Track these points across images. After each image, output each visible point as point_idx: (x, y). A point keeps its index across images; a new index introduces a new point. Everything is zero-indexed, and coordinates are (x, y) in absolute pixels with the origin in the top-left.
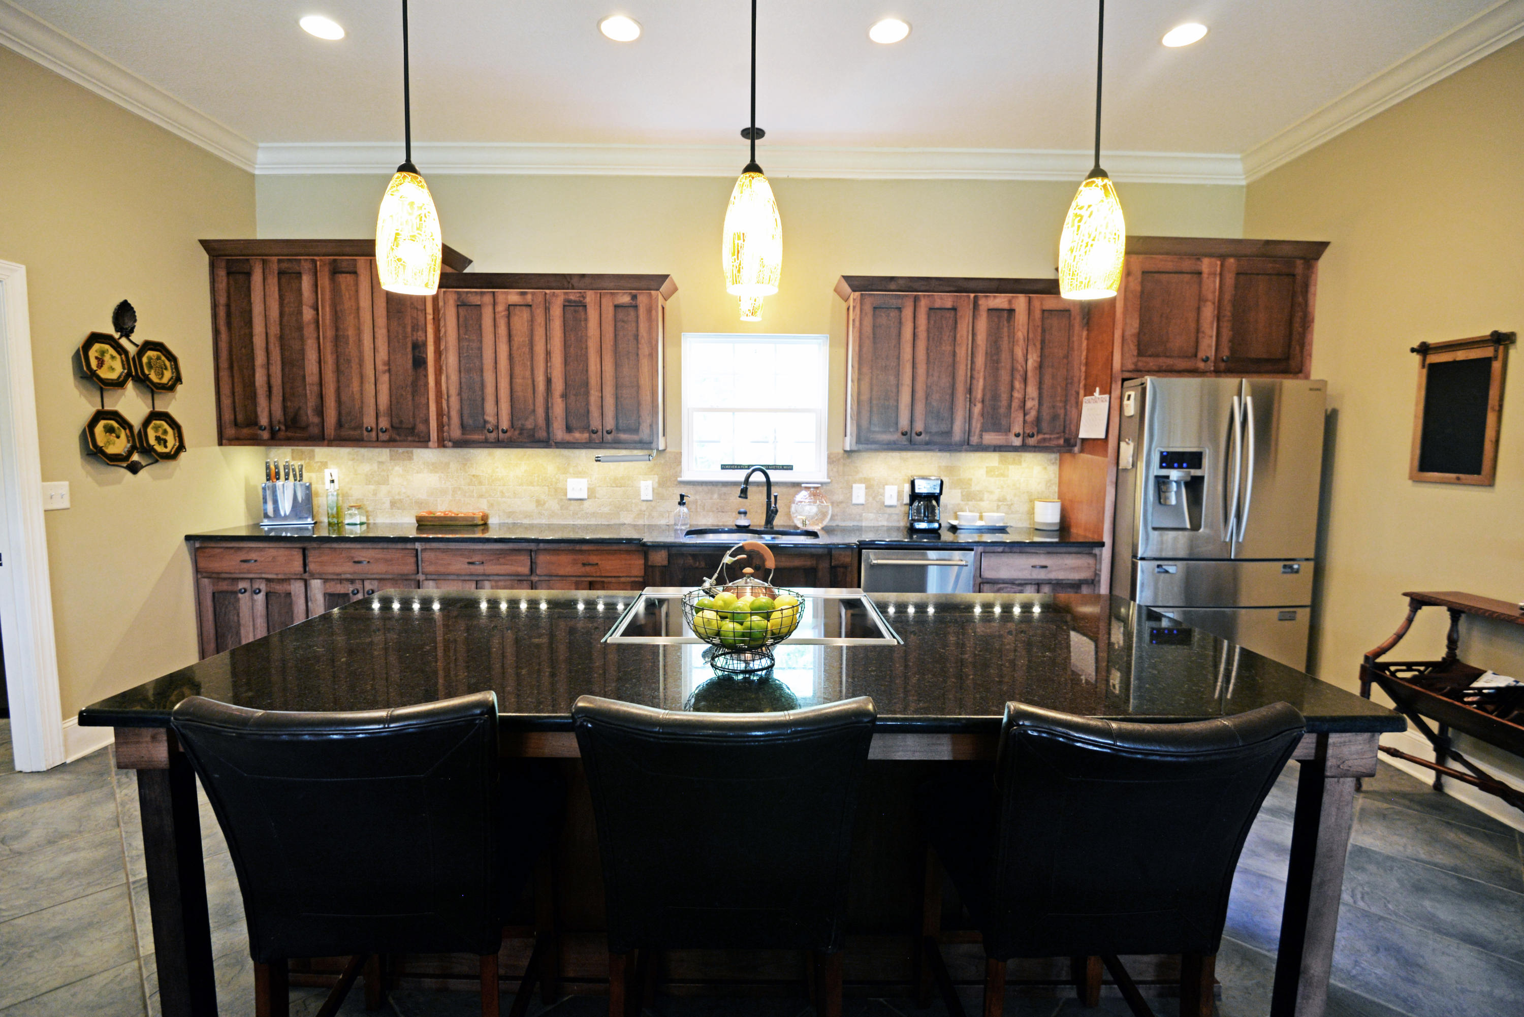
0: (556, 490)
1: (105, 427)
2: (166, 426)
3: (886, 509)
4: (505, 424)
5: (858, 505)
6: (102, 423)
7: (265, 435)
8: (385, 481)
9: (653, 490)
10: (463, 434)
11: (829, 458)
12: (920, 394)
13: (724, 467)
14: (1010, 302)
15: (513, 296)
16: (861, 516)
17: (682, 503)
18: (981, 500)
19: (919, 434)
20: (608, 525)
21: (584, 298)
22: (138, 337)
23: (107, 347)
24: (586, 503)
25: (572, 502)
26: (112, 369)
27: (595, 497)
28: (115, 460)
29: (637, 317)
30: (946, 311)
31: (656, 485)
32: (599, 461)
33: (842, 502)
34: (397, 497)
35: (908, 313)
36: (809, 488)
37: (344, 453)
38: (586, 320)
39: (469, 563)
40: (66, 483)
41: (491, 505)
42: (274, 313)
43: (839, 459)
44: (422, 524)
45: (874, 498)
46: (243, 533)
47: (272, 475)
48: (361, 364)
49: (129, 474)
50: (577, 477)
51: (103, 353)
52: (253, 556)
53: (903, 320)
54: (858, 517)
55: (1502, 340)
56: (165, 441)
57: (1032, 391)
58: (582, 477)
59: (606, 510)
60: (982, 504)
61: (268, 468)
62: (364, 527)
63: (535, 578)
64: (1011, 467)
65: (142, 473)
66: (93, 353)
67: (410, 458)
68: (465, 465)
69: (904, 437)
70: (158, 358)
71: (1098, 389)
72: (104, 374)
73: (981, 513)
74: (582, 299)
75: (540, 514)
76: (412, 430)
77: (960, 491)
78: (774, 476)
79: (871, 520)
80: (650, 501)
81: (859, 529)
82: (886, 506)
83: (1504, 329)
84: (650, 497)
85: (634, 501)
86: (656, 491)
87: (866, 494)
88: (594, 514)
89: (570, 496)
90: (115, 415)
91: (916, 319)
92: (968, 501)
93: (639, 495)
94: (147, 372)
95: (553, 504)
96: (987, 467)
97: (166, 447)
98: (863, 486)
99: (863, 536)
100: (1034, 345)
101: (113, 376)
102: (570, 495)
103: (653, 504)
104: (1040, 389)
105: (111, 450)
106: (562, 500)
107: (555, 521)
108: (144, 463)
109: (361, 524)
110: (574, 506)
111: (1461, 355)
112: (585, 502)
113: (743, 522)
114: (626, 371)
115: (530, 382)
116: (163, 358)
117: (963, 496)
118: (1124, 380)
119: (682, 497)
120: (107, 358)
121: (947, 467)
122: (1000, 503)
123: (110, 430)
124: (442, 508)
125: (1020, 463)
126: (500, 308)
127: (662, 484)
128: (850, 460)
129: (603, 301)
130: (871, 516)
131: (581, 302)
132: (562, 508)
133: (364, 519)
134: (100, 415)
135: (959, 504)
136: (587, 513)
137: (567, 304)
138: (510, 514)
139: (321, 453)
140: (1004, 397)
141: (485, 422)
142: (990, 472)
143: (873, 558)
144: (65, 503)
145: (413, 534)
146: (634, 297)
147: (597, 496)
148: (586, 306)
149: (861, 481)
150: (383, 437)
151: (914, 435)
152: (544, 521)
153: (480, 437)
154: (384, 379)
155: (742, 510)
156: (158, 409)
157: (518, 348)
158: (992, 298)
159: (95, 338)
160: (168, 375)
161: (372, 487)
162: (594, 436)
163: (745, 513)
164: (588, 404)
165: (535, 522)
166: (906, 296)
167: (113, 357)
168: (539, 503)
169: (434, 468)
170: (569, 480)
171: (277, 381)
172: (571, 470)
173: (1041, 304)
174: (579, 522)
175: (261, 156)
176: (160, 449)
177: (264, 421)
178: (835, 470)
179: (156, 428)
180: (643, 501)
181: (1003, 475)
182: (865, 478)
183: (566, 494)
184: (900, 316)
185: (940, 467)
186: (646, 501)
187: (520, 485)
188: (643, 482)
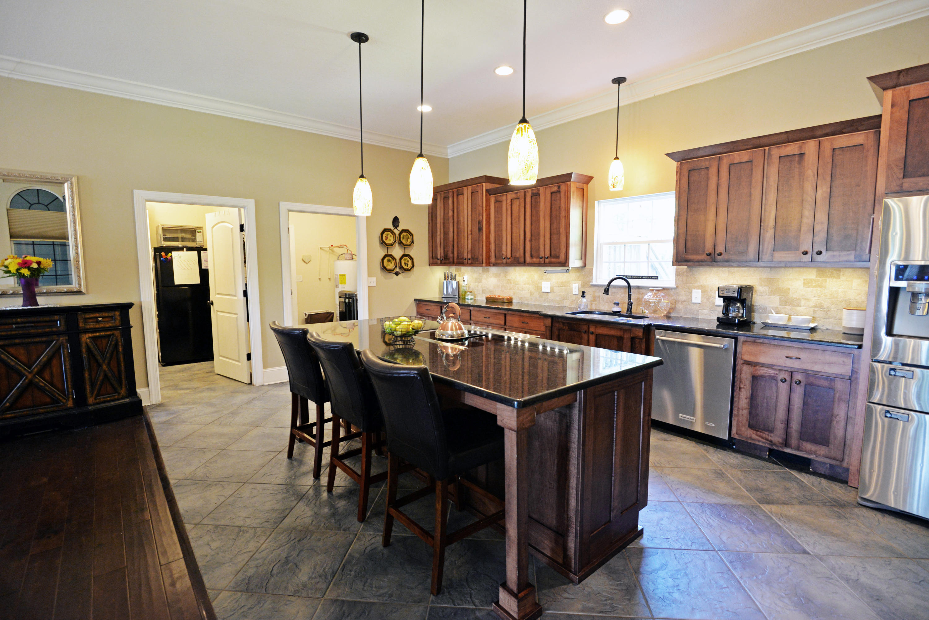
0: (538, 287)
1: (387, 260)
2: (408, 259)
3: (716, 307)
4: (509, 256)
5: (696, 303)
6: (387, 258)
7: (439, 262)
8: (480, 281)
9: (579, 288)
10: (495, 260)
11: (676, 271)
12: (722, 226)
14: (800, 147)
15: (513, 195)
16: (698, 311)
17: (583, 296)
18: (798, 305)
19: (720, 254)
20: (558, 307)
21: (539, 191)
22: (400, 228)
23: (389, 233)
24: (550, 294)
25: (544, 293)
26: (390, 240)
28: (390, 271)
29: (560, 197)
30: (744, 164)
31: (580, 286)
32: (546, 273)
33: (684, 301)
34: (484, 288)
35: (713, 170)
36: (653, 290)
37: (469, 268)
38: (540, 202)
39: (485, 317)
40: (375, 278)
41: (514, 294)
42: (442, 214)
43: (684, 273)
44: (488, 300)
45: (708, 300)
46: (437, 300)
47: (446, 277)
48: (464, 232)
49: (395, 276)
50: (547, 281)
51: (388, 235)
52: (429, 308)
53: (710, 175)
54: (696, 312)
56: (408, 264)
57: (822, 216)
58: (548, 281)
59: (557, 298)
60: (798, 308)
61: (445, 275)
62: (472, 301)
63: (506, 327)
64: (828, 280)
65: (400, 276)
66: (384, 235)
67: (488, 272)
68: (505, 274)
69: (709, 257)
70: (407, 235)
72: (388, 242)
73: (790, 316)
75: (532, 299)
76: (477, 259)
77: (778, 297)
78: (633, 282)
79: (705, 315)
81: (697, 320)
82: (716, 306)
84: (578, 293)
85: (570, 295)
87: (702, 297)
88: (553, 301)
90: (391, 256)
91: (720, 173)
92: (786, 305)
93: (571, 291)
94: (402, 240)
95: (536, 295)
96: (804, 280)
97: (408, 266)
98: (700, 291)
99: (699, 325)
100: (824, 178)
101: (390, 242)
102: (543, 290)
103: (579, 296)
105: (388, 267)
106: (540, 292)
107: (537, 303)
108: (400, 272)
109: (471, 299)
110: (545, 296)
113: (616, 309)
114: (555, 226)
115: (518, 235)
116: (408, 235)
117: (781, 301)
120: (389, 236)
121: (768, 279)
122: (816, 309)
123: (389, 261)
124: (498, 293)
125: (839, 277)
126: (509, 201)
127: (583, 286)
128: (691, 273)
129: (547, 191)
130: (706, 312)
131: (538, 193)
132: (540, 296)
133: (472, 297)
134: (385, 256)
135: (777, 308)
136: (550, 300)
137: (532, 195)
138: (521, 298)
139: (463, 269)
141: (503, 254)
142: (807, 283)
143: (659, 336)
144: (375, 285)
145: (484, 304)
146: (559, 187)
147: (554, 291)
148: (540, 195)
149: (698, 288)
150: (469, 262)
151: (716, 255)
152: (533, 303)
153: (501, 261)
154: (470, 237)
155: (617, 302)
156: (406, 253)
157: (515, 219)
158: (783, 148)
159: (385, 230)
160: (409, 241)
161: (477, 284)
162: (541, 260)
163: (618, 304)
164: (539, 244)
165: (530, 303)
166: (713, 158)
167: (391, 236)
168: (531, 294)
169: (497, 276)
170: (543, 283)
171: (442, 241)
172: (544, 278)
173: (832, 144)
174: (546, 304)
175: (449, 151)
176: (405, 267)
177: (439, 257)
178: (681, 279)
179: (405, 260)
180: (574, 295)
181: (820, 286)
182: (701, 286)
183: (541, 290)
184: (708, 173)
185: (761, 279)
186: (576, 295)
187: (525, 284)
188: (574, 284)
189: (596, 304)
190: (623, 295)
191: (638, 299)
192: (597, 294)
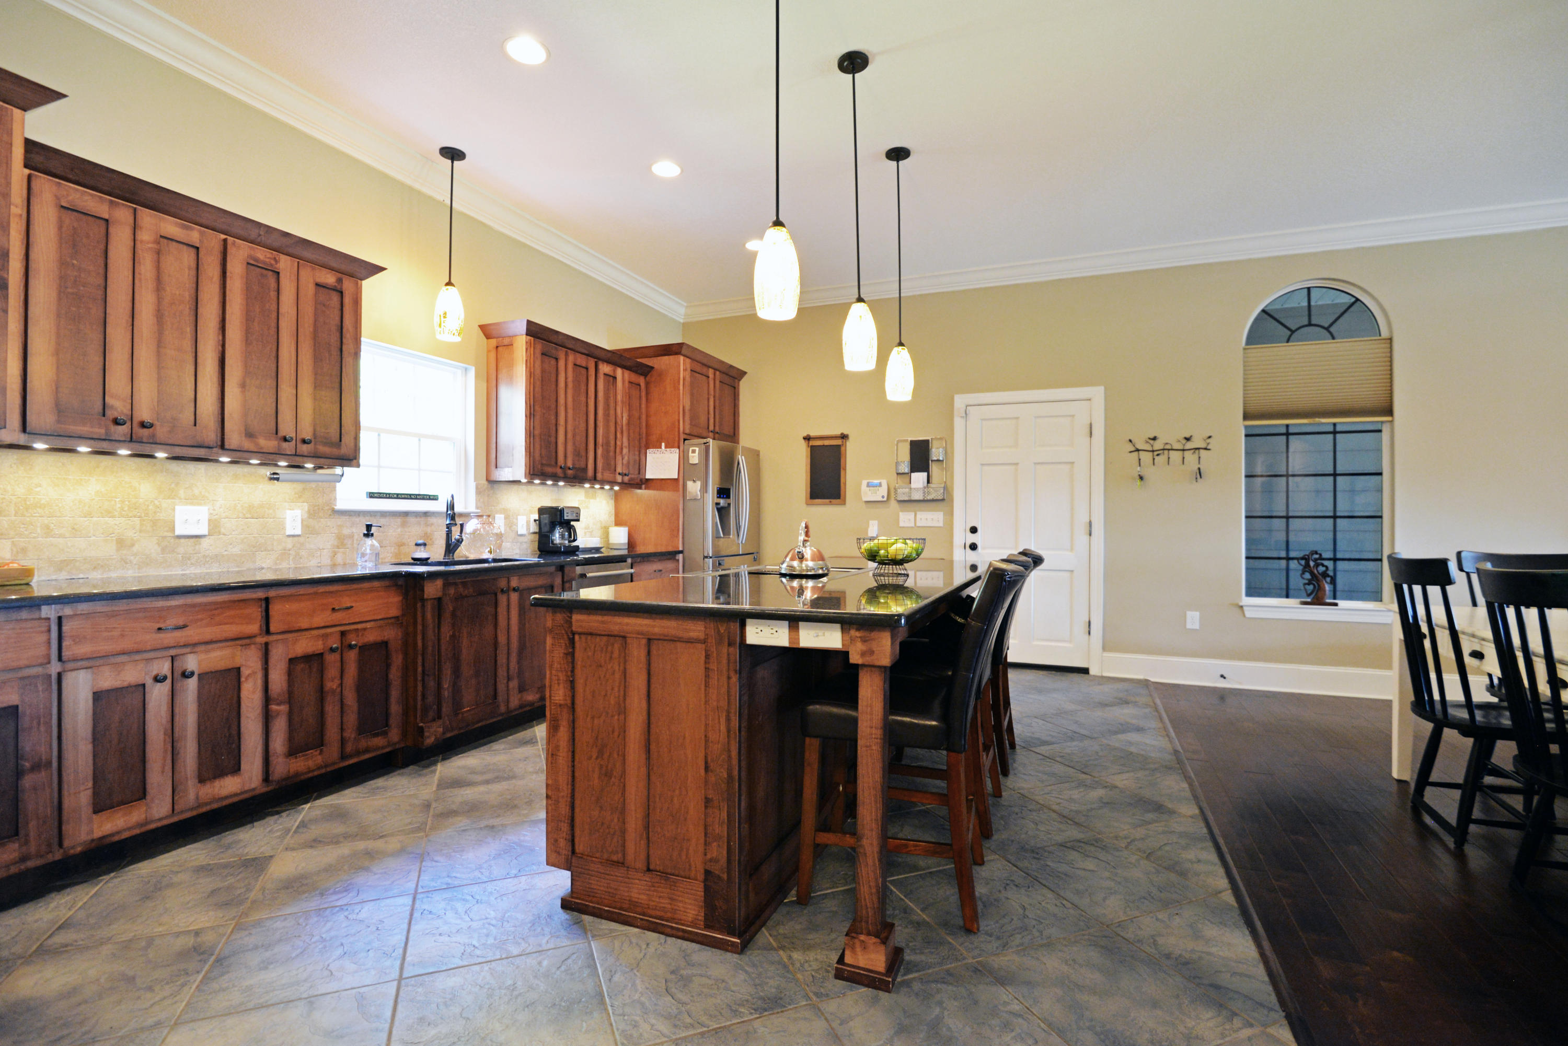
0: (155, 523)
3: (518, 537)
4: (145, 414)
5: (498, 534)
9: (302, 521)
10: (59, 421)
11: (477, 488)
12: (570, 435)
13: (372, 495)
14: (613, 369)
15: (171, 226)
17: (368, 535)
19: (570, 469)
21: (277, 261)
24: (205, 543)
25: (182, 540)
27: (220, 533)
29: (342, 305)
30: (582, 369)
31: (306, 516)
32: (278, 479)
35: (562, 365)
38: (278, 291)
43: (484, 491)
45: (511, 528)
50: (192, 504)
53: (559, 369)
55: (844, 437)
57: (626, 441)
58: (199, 504)
59: (236, 550)
63: (263, 640)
69: (561, 471)
71: (663, 444)
74: (273, 262)
75: (125, 562)
79: (508, 549)
80: (298, 536)
82: (519, 535)
83: (845, 433)
84: (298, 531)
85: (275, 537)
86: (305, 523)
87: (503, 524)
88: (217, 558)
89: (178, 532)
91: (567, 372)
93: (284, 528)
95: (149, 546)
98: (504, 516)
100: (626, 406)
102: (180, 530)
103: (301, 539)
104: (629, 440)
106: (164, 537)
110: (185, 547)
111: (827, 443)
112: (203, 540)
113: (422, 554)
115: (189, 356)
118: (685, 440)
119: (369, 527)
121: (556, 499)
125: (596, 498)
126: (145, 236)
127: (313, 513)
129: (302, 273)
130: (509, 545)
131: (272, 267)
132: (163, 550)
136: (205, 557)
137: (252, 262)
138: (64, 564)
140: (612, 442)
146: (339, 280)
147: (223, 530)
148: (278, 273)
149: (500, 512)
151: (566, 469)
153: (96, 430)
155: (421, 542)
158: (605, 365)
162: (285, 445)
163: (424, 545)
164: (276, 401)
166: (563, 350)
168: (121, 543)
170: (178, 508)
172: (182, 493)
173: (628, 377)
174: (192, 570)
178: (481, 500)
180: (289, 536)
181: (587, 507)
182: (508, 508)
183: (173, 530)
184: (557, 365)
185: (552, 499)
186: (293, 536)
187: (89, 515)
188: (288, 512)
189: (344, 553)
190: (399, 530)
191: (426, 534)
192: (346, 531)
